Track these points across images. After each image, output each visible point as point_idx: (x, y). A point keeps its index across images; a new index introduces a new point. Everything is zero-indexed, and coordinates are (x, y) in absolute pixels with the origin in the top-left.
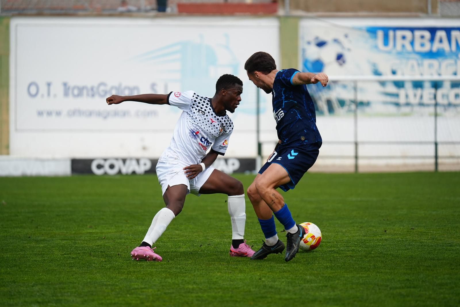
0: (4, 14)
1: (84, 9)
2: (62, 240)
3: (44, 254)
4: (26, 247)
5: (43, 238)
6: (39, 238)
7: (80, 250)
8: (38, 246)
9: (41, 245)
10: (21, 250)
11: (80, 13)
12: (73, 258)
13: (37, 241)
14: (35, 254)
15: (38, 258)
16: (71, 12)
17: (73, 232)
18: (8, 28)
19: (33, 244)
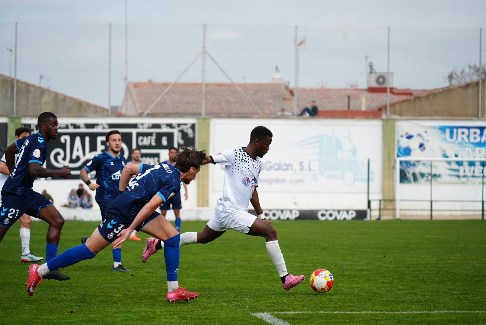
0: (207, 117)
1: (258, 114)
2: (242, 261)
3: (230, 271)
4: (218, 265)
5: (229, 260)
6: (227, 260)
7: (253, 268)
8: (226, 265)
9: (228, 265)
10: (215, 268)
11: (256, 116)
12: (248, 273)
13: (225, 262)
14: (224, 271)
15: (226, 273)
16: (250, 115)
17: (249, 257)
18: (208, 125)
19: (223, 264)
